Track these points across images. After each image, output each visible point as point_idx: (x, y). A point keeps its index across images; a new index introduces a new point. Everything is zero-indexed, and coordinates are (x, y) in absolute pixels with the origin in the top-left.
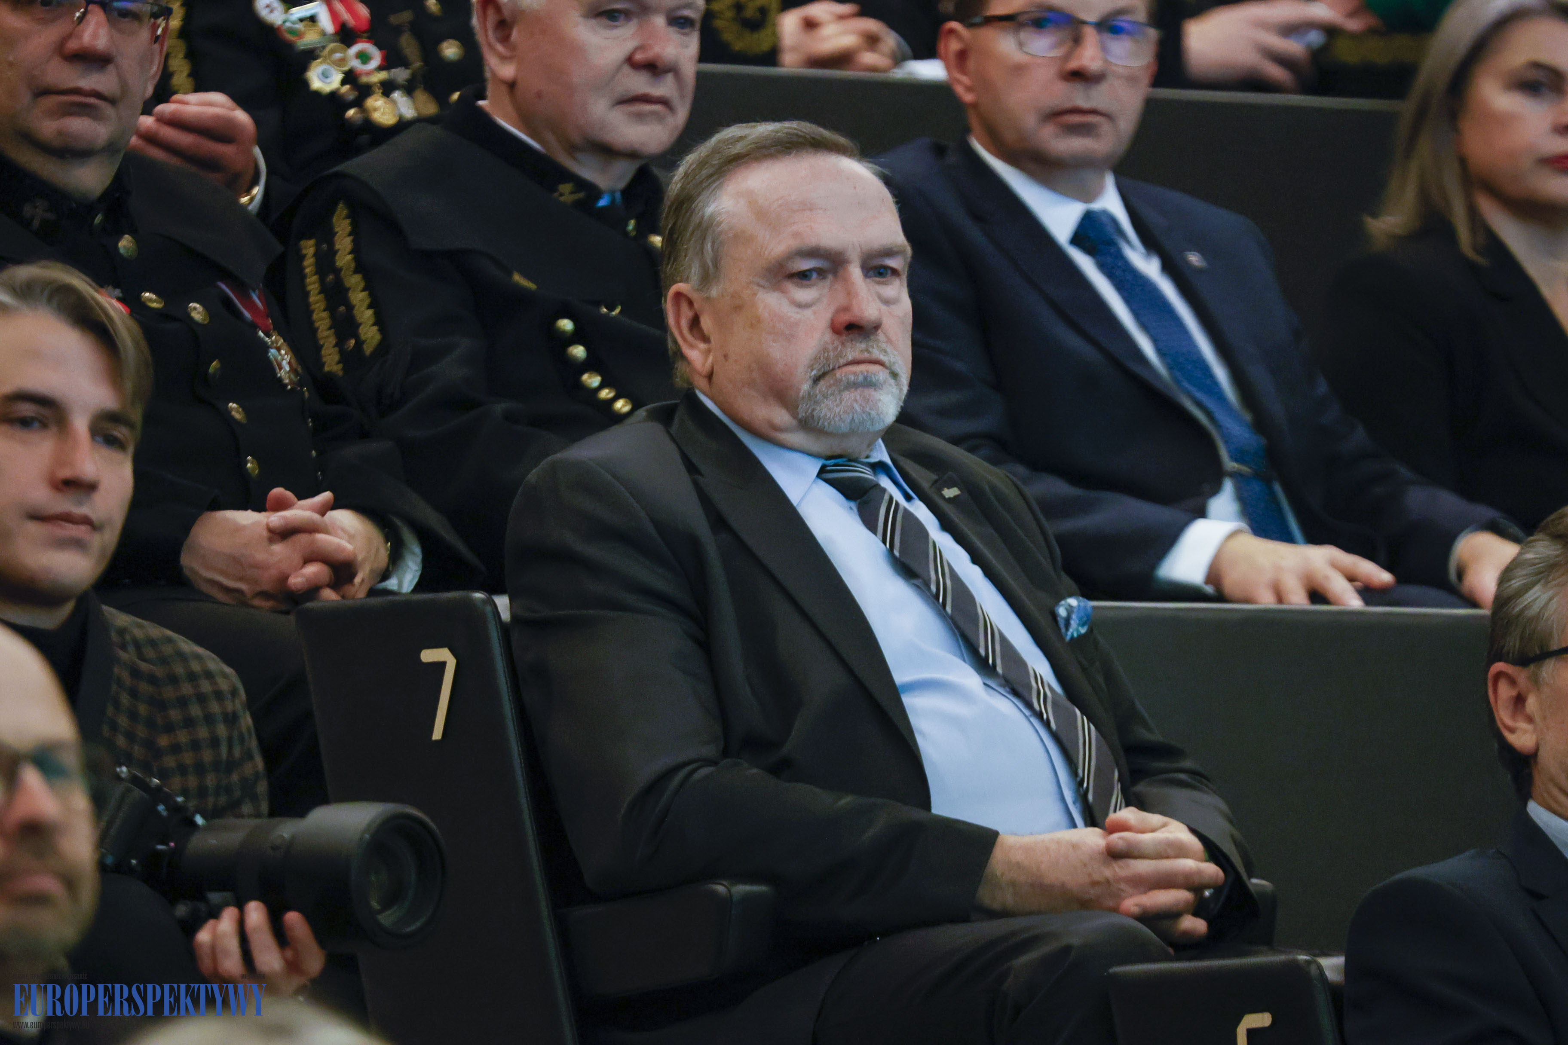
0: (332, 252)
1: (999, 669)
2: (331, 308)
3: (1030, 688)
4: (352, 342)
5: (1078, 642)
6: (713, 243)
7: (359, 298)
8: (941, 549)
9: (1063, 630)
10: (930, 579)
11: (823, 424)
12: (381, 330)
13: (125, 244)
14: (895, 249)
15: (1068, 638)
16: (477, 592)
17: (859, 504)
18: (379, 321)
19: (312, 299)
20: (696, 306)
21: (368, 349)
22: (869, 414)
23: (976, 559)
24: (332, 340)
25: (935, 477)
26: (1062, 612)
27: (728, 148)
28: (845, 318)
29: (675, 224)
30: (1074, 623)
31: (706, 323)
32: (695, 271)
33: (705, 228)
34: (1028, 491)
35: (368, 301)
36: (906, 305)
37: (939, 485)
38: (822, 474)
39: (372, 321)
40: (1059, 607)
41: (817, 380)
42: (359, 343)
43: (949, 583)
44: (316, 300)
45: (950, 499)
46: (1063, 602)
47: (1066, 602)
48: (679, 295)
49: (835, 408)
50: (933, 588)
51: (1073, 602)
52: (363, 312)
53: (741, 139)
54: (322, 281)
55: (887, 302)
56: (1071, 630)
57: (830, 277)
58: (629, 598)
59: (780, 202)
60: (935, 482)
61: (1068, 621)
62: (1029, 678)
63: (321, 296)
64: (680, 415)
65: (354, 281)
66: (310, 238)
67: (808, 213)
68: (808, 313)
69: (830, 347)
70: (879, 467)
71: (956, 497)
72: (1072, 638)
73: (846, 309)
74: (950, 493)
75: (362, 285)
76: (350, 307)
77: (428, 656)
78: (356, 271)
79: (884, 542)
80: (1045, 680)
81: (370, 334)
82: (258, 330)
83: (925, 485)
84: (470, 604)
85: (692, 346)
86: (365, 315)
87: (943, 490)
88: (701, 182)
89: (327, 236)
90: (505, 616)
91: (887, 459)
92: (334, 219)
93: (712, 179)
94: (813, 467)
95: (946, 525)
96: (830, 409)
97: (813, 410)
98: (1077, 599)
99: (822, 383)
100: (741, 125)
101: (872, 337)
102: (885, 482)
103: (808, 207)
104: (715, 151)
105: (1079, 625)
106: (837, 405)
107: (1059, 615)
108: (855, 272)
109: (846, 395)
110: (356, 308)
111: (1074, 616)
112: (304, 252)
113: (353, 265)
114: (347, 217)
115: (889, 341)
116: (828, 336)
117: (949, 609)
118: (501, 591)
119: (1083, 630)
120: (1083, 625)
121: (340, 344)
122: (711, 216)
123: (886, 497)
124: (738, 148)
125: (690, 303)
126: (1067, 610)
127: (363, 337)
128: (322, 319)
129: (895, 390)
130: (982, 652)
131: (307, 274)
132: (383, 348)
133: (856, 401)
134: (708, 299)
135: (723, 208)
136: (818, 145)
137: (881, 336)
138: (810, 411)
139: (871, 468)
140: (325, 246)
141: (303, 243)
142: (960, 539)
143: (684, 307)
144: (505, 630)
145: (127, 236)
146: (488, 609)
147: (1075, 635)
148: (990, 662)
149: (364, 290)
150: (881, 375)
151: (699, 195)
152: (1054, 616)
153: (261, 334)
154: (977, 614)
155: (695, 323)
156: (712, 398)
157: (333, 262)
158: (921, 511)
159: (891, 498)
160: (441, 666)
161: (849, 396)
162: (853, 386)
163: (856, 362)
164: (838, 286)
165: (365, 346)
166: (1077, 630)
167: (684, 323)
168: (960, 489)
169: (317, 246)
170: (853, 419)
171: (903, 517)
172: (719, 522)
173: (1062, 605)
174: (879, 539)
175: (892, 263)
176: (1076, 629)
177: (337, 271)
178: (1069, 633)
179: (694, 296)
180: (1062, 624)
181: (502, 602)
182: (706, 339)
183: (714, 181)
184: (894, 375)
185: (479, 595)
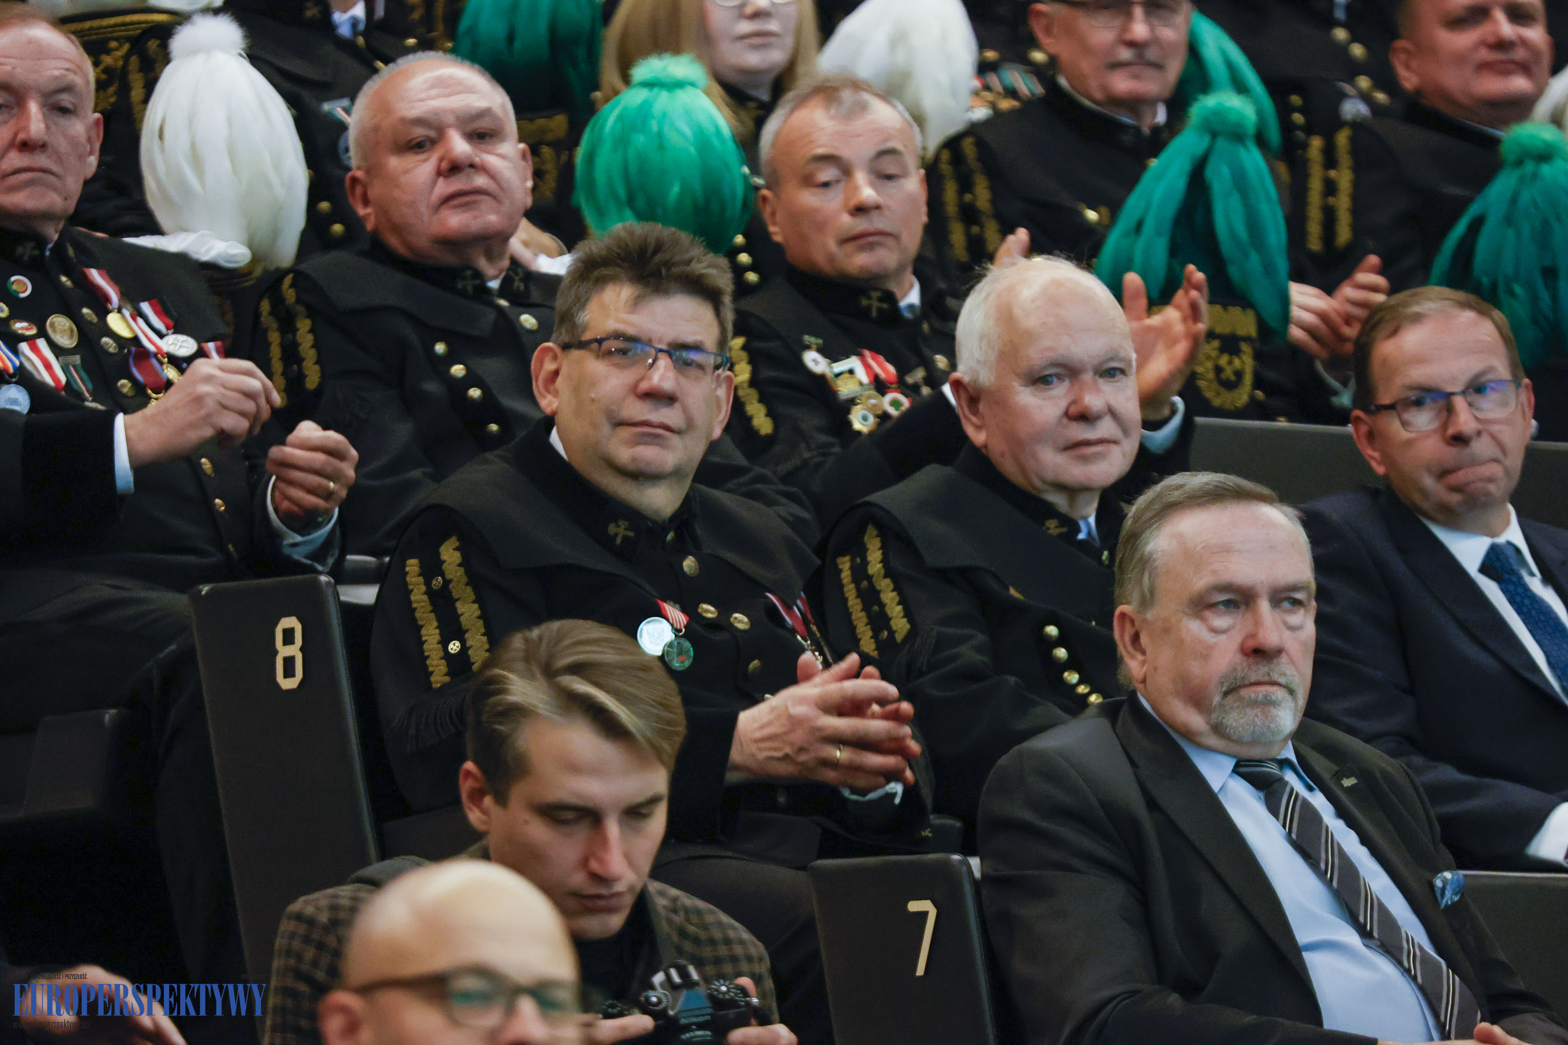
0: (865, 563)
1: (1375, 934)
2: (866, 608)
3: (1402, 948)
4: (886, 633)
5: (1452, 908)
6: (1150, 575)
7: (889, 597)
8: (1333, 832)
9: (1439, 898)
10: (1320, 858)
11: (1230, 731)
12: (909, 622)
13: (689, 564)
14: (1300, 585)
15: (1443, 906)
16: (954, 854)
17: (1266, 793)
18: (908, 614)
19: (850, 603)
20: (1137, 624)
21: (899, 637)
22: (1269, 727)
23: (1365, 840)
24: (870, 633)
25: (1336, 768)
26: (1438, 883)
27: (1169, 495)
28: (1251, 644)
29: (1124, 555)
30: (1448, 894)
31: (1144, 640)
32: (1135, 597)
33: (1145, 562)
34: (1417, 780)
35: (897, 599)
36: (1310, 630)
37: (1338, 776)
38: (1236, 771)
39: (902, 614)
40: (1437, 879)
41: (1226, 694)
42: (892, 633)
43: (1336, 861)
44: (854, 603)
45: (1348, 787)
46: (1439, 875)
47: (1442, 875)
48: (1123, 615)
49: (1240, 720)
50: (1323, 866)
51: (1448, 875)
52: (893, 608)
53: (1181, 486)
54: (858, 589)
55: (1292, 628)
56: (1445, 899)
57: (1243, 607)
58: (1076, 862)
59: (1203, 544)
60: (1337, 772)
61: (1443, 889)
62: (1402, 942)
63: (859, 601)
64: (1124, 712)
65: (885, 585)
66: (844, 555)
67: (1225, 554)
68: (1223, 637)
69: (1239, 668)
70: (1284, 763)
71: (1353, 786)
72: (1446, 906)
73: (1253, 636)
74: (1348, 782)
75: (892, 586)
76: (882, 606)
77: (914, 906)
78: (885, 576)
79: (1284, 827)
80: (1416, 941)
81: (900, 625)
82: (796, 634)
83: (1326, 776)
84: (948, 864)
85: (1133, 657)
86: (895, 611)
87: (1343, 780)
88: (1145, 522)
89: (860, 551)
90: (977, 874)
91: (1293, 758)
92: (866, 539)
93: (1155, 520)
94: (1230, 763)
95: (1341, 813)
96: (1235, 721)
97: (1223, 718)
98: (1452, 873)
99: (1230, 697)
100: (1183, 473)
101: (1275, 661)
102: (1290, 777)
103: (1226, 549)
104: (1160, 495)
105: (1453, 894)
106: (1242, 718)
107: (1436, 885)
108: (1264, 606)
109: (1249, 711)
110: (888, 605)
111: (1448, 887)
112: (841, 567)
113: (883, 571)
114: (877, 536)
115: (1292, 662)
116: (1238, 658)
117: (1335, 883)
118: (973, 854)
119: (1456, 899)
120: (1456, 894)
121: (875, 636)
122: (1151, 554)
123: (1288, 789)
124: (1176, 495)
125: (1132, 622)
126: (1443, 881)
127: (894, 628)
128: (859, 618)
129: (1292, 705)
130: (1361, 919)
131: (845, 583)
132: (912, 635)
133: (1256, 716)
134: (1145, 621)
135: (1160, 547)
136: (1240, 495)
137: (1284, 659)
138: (1220, 718)
139: (1277, 764)
140: (858, 560)
141: (840, 560)
142: (1351, 823)
143: (1128, 626)
144: (976, 884)
145: (690, 557)
146: (964, 869)
147: (1449, 903)
148: (1368, 928)
149: (893, 590)
150: (1279, 694)
151: (1143, 532)
152: (1432, 886)
153: (799, 637)
154: (1359, 887)
155: (1136, 638)
156: (1147, 700)
157: (866, 570)
158: (1319, 801)
159: (1292, 790)
160: (924, 915)
161: (1251, 712)
162: (1254, 704)
163: (1258, 683)
164: (1249, 616)
165: (897, 635)
166: (1451, 899)
167: (1127, 638)
168: (1356, 778)
169: (852, 561)
170: (1253, 732)
171: (1302, 805)
172: (1152, 804)
173: (1439, 877)
174: (1280, 824)
175: (1299, 596)
176: (1449, 898)
177: (869, 578)
178: (1444, 902)
179: (1134, 617)
180: (1438, 895)
181: (975, 862)
182: (1143, 653)
183: (1156, 522)
184: (1291, 692)
185: (956, 857)
